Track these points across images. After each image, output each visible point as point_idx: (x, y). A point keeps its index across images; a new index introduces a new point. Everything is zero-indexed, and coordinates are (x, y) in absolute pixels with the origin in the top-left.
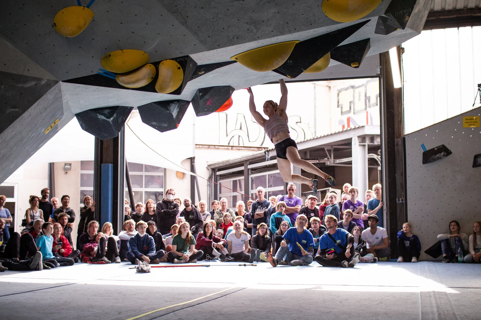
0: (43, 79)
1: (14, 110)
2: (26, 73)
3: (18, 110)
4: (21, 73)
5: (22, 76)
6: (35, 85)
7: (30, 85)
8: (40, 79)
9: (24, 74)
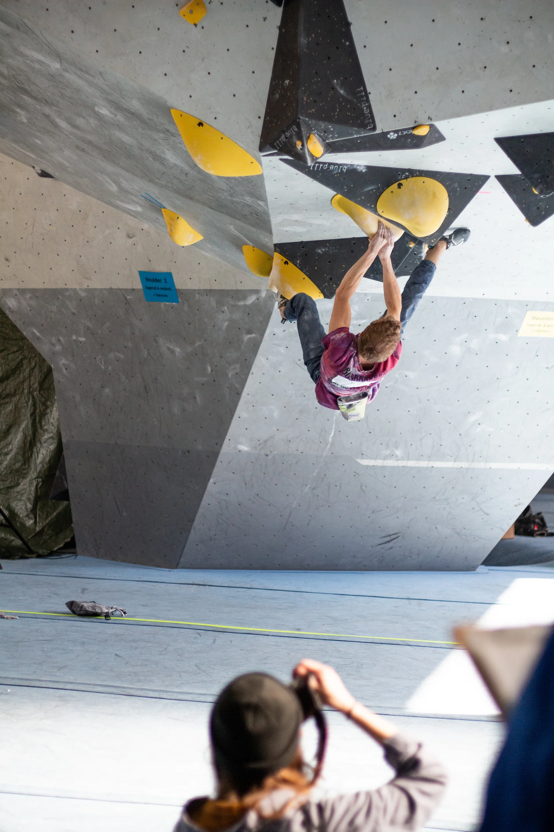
0: (261, 290)
1: (249, 336)
2: (240, 287)
3: (254, 335)
4: (235, 288)
5: (237, 291)
6: (257, 301)
7: (252, 301)
8: (257, 292)
9: (240, 288)
